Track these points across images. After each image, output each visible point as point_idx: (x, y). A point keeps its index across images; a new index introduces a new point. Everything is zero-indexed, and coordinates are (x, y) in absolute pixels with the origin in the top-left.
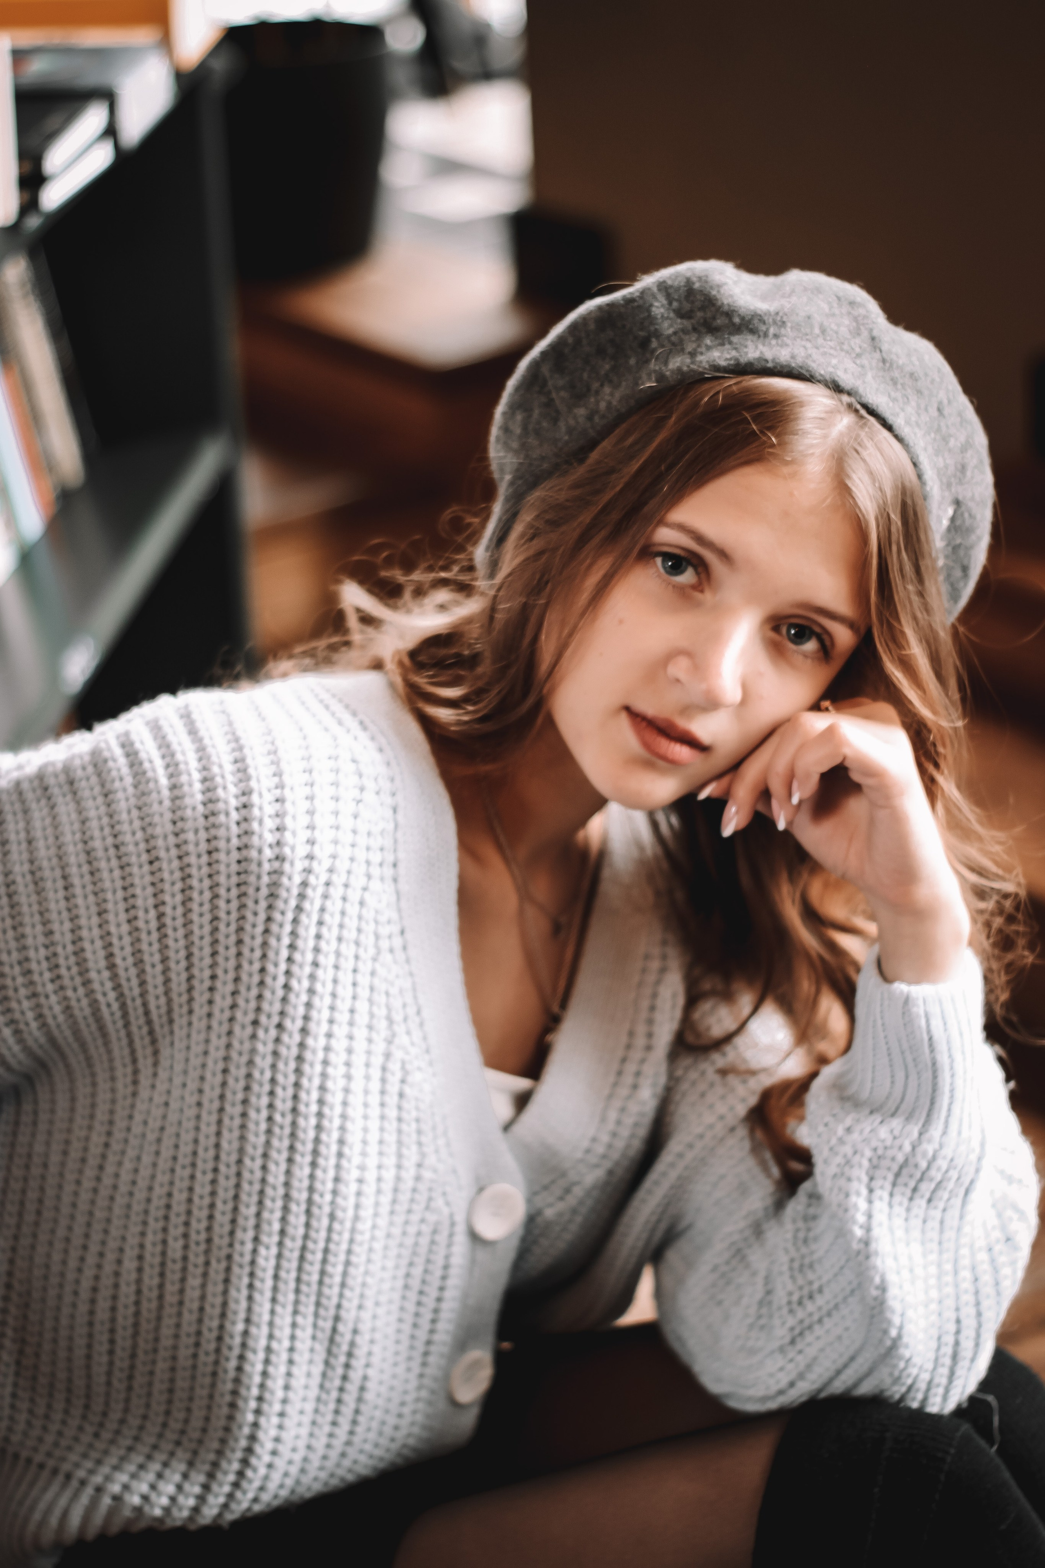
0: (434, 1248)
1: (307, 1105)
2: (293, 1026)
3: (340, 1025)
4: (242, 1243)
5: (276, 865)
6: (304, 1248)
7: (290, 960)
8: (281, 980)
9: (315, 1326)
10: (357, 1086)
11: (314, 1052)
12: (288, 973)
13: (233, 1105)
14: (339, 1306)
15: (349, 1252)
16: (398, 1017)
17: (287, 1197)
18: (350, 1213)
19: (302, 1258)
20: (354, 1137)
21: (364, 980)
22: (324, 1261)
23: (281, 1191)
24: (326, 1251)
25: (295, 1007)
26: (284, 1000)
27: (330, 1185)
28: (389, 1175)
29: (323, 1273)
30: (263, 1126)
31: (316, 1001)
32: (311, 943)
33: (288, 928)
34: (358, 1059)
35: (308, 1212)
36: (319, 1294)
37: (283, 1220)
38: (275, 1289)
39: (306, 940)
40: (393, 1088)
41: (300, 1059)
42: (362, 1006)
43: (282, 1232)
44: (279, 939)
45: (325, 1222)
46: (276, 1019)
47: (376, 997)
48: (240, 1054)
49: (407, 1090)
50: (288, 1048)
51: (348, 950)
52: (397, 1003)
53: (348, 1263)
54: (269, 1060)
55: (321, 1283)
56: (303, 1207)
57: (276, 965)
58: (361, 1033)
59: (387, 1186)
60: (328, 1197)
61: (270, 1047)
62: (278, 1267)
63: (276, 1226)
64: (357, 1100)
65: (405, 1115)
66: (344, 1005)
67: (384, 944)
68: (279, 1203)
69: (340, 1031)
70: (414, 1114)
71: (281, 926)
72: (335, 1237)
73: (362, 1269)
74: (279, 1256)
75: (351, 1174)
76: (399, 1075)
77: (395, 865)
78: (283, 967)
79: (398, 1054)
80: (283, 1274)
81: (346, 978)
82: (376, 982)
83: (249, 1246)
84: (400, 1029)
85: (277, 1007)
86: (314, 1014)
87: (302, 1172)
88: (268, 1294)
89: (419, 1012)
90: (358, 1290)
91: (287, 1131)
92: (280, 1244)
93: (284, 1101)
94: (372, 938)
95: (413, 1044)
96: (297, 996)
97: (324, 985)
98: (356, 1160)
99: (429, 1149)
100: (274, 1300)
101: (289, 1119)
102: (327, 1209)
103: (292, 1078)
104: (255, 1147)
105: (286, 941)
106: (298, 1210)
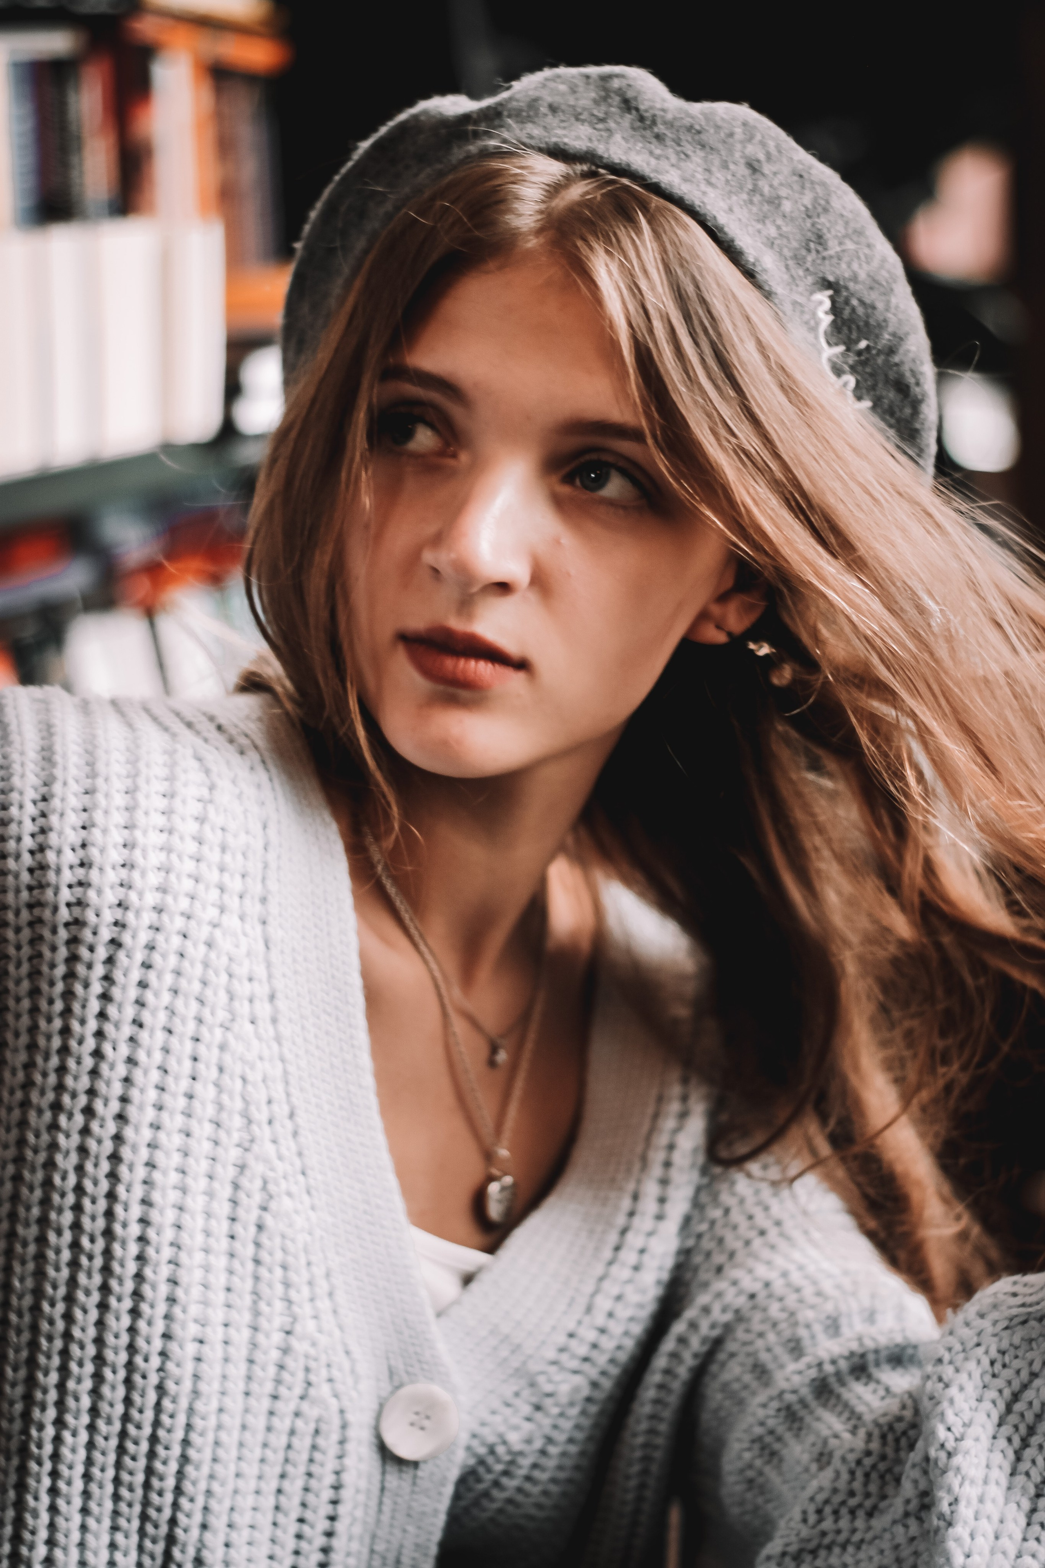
0: (317, 1456)
1: (125, 1225)
2: (107, 1110)
3: (172, 1114)
4: (41, 1427)
5: (80, 872)
6: (123, 1434)
7: (102, 1015)
8: (90, 1043)
9: (141, 1548)
10: (196, 1203)
11: (134, 1149)
12: (100, 1034)
13: (27, 1225)
14: (173, 1522)
15: (186, 1442)
16: (261, 1115)
17: (99, 1360)
18: (187, 1385)
19: (121, 1450)
20: (192, 1276)
21: (209, 1054)
22: (152, 1455)
23: (91, 1350)
24: (154, 1439)
25: (108, 1083)
26: (94, 1073)
27: (158, 1344)
28: (241, 1336)
29: (149, 1471)
30: (66, 1255)
31: (138, 1075)
32: (133, 992)
33: (99, 970)
34: (199, 1166)
35: (128, 1382)
36: (146, 1503)
37: (95, 1392)
38: (86, 1494)
39: (124, 988)
40: (249, 1215)
41: (115, 1158)
42: (206, 1092)
43: (94, 1411)
44: (86, 985)
45: (152, 1397)
46: (83, 1100)
47: (226, 1080)
48: (36, 1151)
49: (269, 1220)
50: (99, 1142)
51: (188, 1009)
52: (259, 1095)
53: (184, 1459)
54: (74, 1158)
55: (147, 1486)
56: (122, 1374)
57: (83, 1022)
58: (203, 1130)
59: (240, 1352)
60: (155, 1361)
61: (76, 1139)
62: (89, 1462)
63: (86, 1402)
64: (195, 1223)
65: (264, 1256)
66: (179, 1085)
67: (243, 1008)
68: (89, 1368)
69: (173, 1121)
70: (279, 1256)
71: (90, 966)
72: (165, 1419)
73: (205, 1470)
74: (91, 1445)
75: (187, 1330)
76: (258, 1198)
77: (264, 900)
78: (92, 1025)
79: (257, 1168)
80: (96, 1471)
81: (183, 1047)
82: (228, 1059)
83: (50, 1431)
84: (263, 1133)
85: (85, 1082)
86: (135, 1094)
87: (118, 1323)
88: (78, 1502)
89: (292, 1115)
90: (200, 1501)
91: (98, 1262)
92: (92, 1428)
93: (93, 1218)
94: (223, 997)
95: (280, 1158)
96: (112, 1067)
97: (149, 1054)
98: (194, 1310)
99: (305, 1310)
100: (85, 1511)
101: (100, 1243)
102: (154, 1379)
103: (104, 1185)
104: (55, 1287)
105: (97, 988)
106: (114, 1378)
